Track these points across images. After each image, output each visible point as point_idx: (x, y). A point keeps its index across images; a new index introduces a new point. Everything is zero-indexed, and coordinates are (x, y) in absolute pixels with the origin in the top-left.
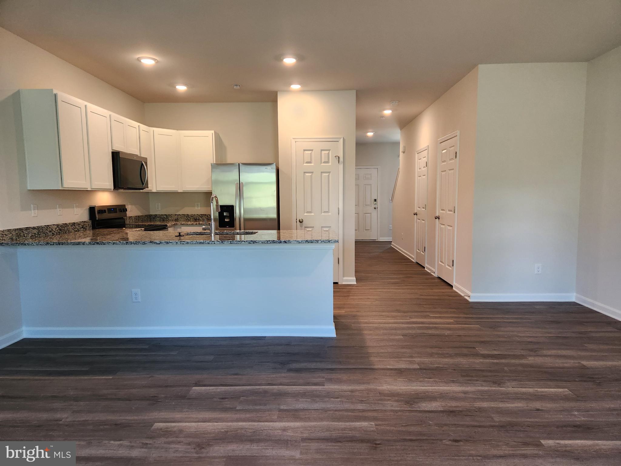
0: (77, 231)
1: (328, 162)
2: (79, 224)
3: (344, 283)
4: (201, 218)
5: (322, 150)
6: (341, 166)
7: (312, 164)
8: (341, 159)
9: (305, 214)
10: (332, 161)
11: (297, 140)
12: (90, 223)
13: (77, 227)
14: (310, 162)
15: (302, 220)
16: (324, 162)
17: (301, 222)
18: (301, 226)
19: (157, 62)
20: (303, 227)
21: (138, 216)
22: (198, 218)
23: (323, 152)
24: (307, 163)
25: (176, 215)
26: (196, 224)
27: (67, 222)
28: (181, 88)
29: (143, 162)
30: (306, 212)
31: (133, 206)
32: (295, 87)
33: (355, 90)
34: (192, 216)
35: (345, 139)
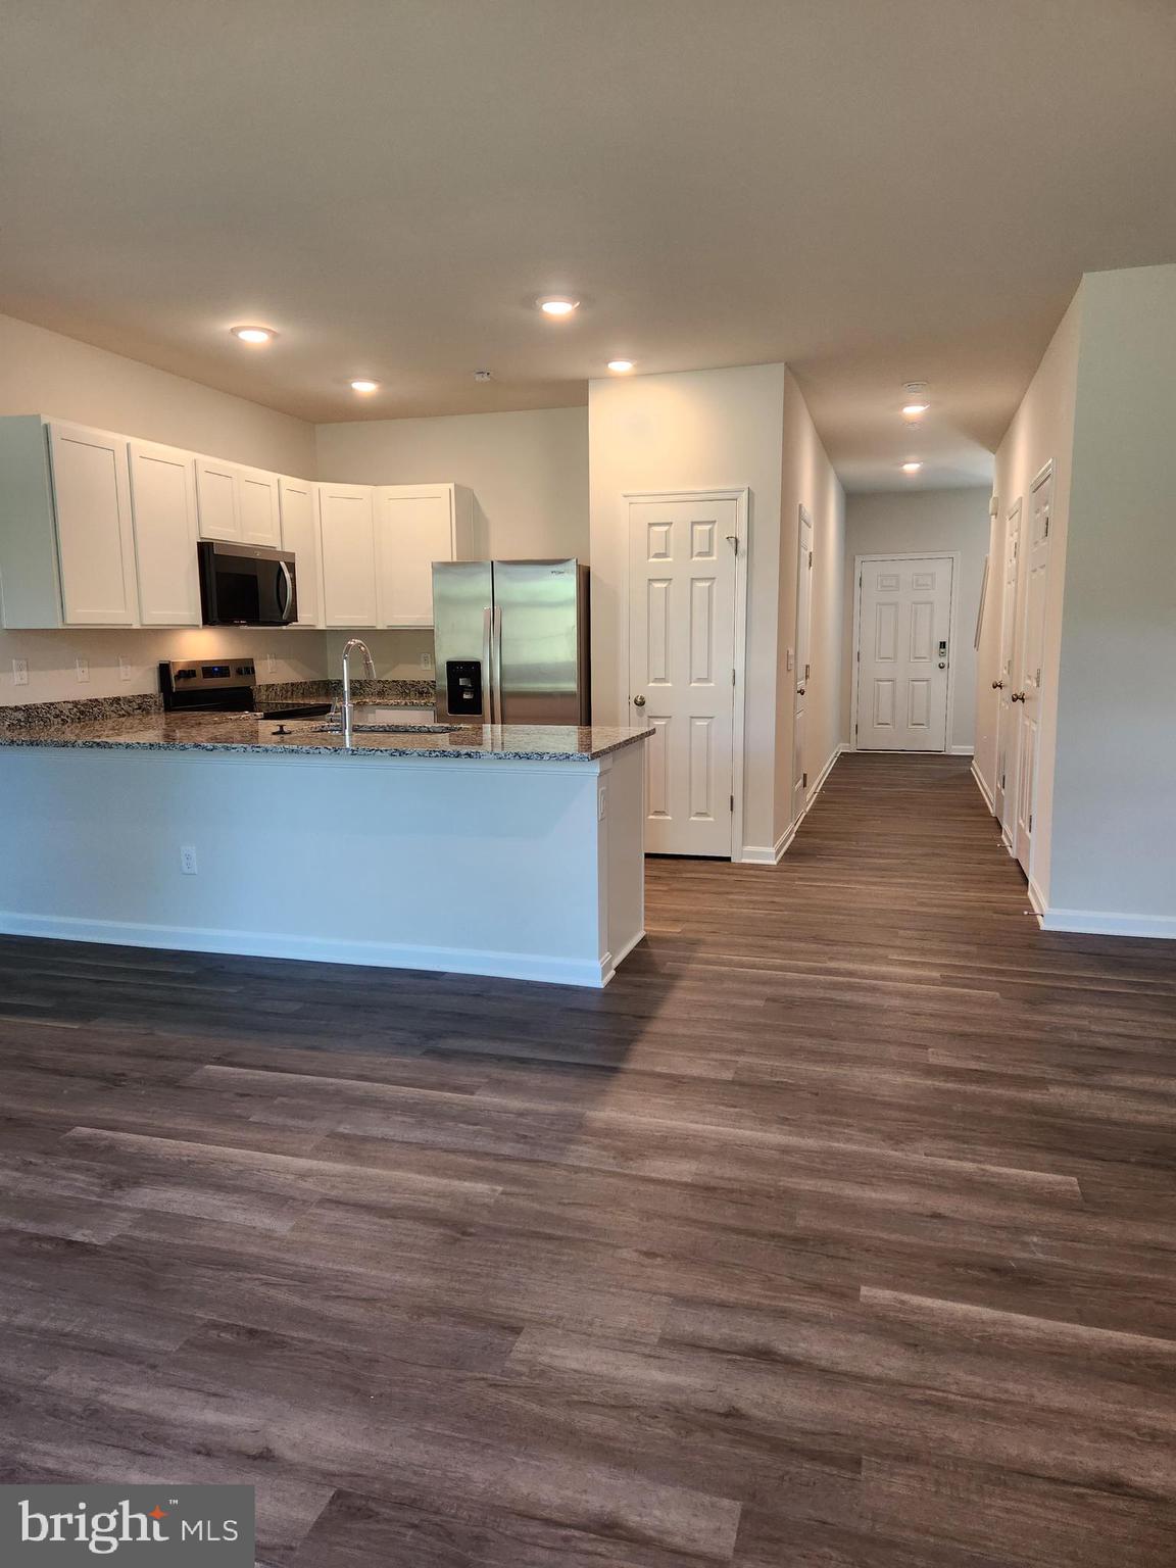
0: (124, 716)
1: (709, 554)
2: (129, 701)
3: (744, 861)
4: (431, 691)
5: (693, 523)
6: (742, 563)
7: (669, 559)
8: (743, 546)
9: (651, 684)
10: (722, 549)
11: (634, 500)
12: (160, 699)
13: (126, 707)
14: (664, 555)
15: (642, 698)
16: (700, 554)
17: (641, 703)
18: (640, 714)
19: (274, 335)
20: (646, 717)
21: (292, 684)
22: (425, 690)
23: (698, 528)
24: (657, 556)
25: (379, 681)
26: (406, 704)
27: (100, 696)
28: (365, 388)
29: (282, 564)
30: (652, 678)
31: (281, 662)
32: (620, 367)
33: (780, 361)
34: (413, 686)
35: (753, 494)
